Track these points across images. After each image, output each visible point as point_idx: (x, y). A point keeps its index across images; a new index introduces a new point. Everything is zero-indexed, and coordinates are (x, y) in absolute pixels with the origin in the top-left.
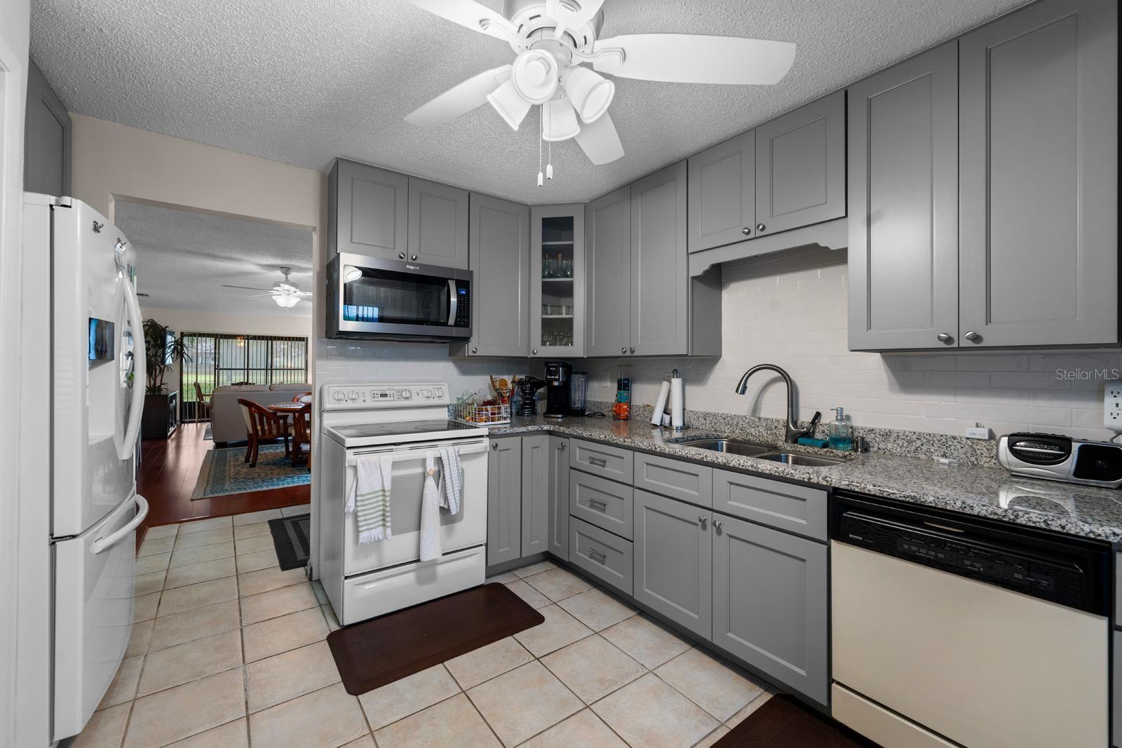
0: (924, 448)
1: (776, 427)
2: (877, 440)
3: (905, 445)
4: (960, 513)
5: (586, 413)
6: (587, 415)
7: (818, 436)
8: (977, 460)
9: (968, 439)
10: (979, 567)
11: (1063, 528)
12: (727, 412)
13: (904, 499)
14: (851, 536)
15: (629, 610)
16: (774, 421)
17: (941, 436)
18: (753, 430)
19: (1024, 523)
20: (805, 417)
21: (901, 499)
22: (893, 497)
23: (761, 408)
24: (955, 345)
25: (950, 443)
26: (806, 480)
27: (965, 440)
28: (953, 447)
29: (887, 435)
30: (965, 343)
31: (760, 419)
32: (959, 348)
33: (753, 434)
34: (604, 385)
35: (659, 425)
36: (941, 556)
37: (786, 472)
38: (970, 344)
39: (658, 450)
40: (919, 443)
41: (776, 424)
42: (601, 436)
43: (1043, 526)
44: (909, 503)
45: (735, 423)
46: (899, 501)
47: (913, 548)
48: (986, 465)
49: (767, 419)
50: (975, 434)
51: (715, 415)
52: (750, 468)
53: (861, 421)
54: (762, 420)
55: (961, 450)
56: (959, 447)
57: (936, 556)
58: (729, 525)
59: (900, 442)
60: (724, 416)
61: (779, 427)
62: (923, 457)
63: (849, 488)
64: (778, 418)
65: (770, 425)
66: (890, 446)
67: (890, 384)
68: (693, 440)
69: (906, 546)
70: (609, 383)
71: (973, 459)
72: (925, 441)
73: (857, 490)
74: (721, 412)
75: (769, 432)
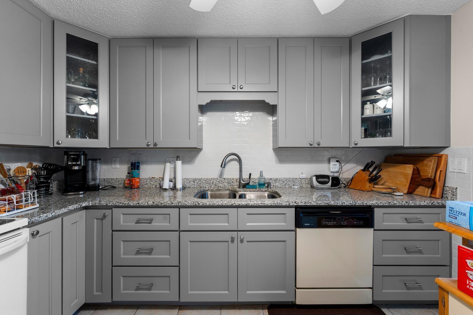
0: (288, 183)
1: (232, 182)
2: (273, 182)
3: (282, 183)
4: (341, 206)
5: (100, 188)
6: (101, 189)
7: (251, 184)
8: (302, 185)
9: (300, 178)
10: (346, 223)
11: (366, 204)
12: (206, 177)
13: (325, 205)
14: (305, 224)
15: (172, 310)
16: (232, 179)
17: (293, 178)
18: (221, 185)
19: (358, 205)
20: (245, 176)
21: (324, 205)
22: (321, 205)
23: (224, 174)
24: (313, 146)
25: (295, 181)
26: (288, 205)
27: (299, 179)
28: (296, 182)
29: (276, 180)
30: (316, 146)
31: (224, 179)
32: (314, 147)
33: (221, 186)
34: (113, 167)
35: (168, 188)
36: (335, 223)
37: (278, 203)
38: (317, 146)
39: (201, 204)
40: (286, 182)
41: (232, 181)
42: (149, 203)
43: (362, 205)
44: (326, 206)
45: (212, 182)
46: (323, 206)
47: (327, 223)
48: (305, 187)
49: (228, 179)
50: (302, 177)
51: (200, 180)
52: (261, 205)
53: (267, 176)
54: (226, 179)
55: (298, 183)
56: (297, 182)
57: (334, 223)
58: (247, 236)
59: (280, 182)
60: (205, 180)
61: (234, 182)
62: (287, 187)
63: (305, 205)
64: (233, 177)
65: (230, 181)
66: (277, 184)
67: (276, 161)
68: (198, 194)
69: (324, 223)
70: (118, 165)
71: (301, 185)
72: (288, 181)
73: (308, 205)
74: (203, 177)
75: (229, 185)
